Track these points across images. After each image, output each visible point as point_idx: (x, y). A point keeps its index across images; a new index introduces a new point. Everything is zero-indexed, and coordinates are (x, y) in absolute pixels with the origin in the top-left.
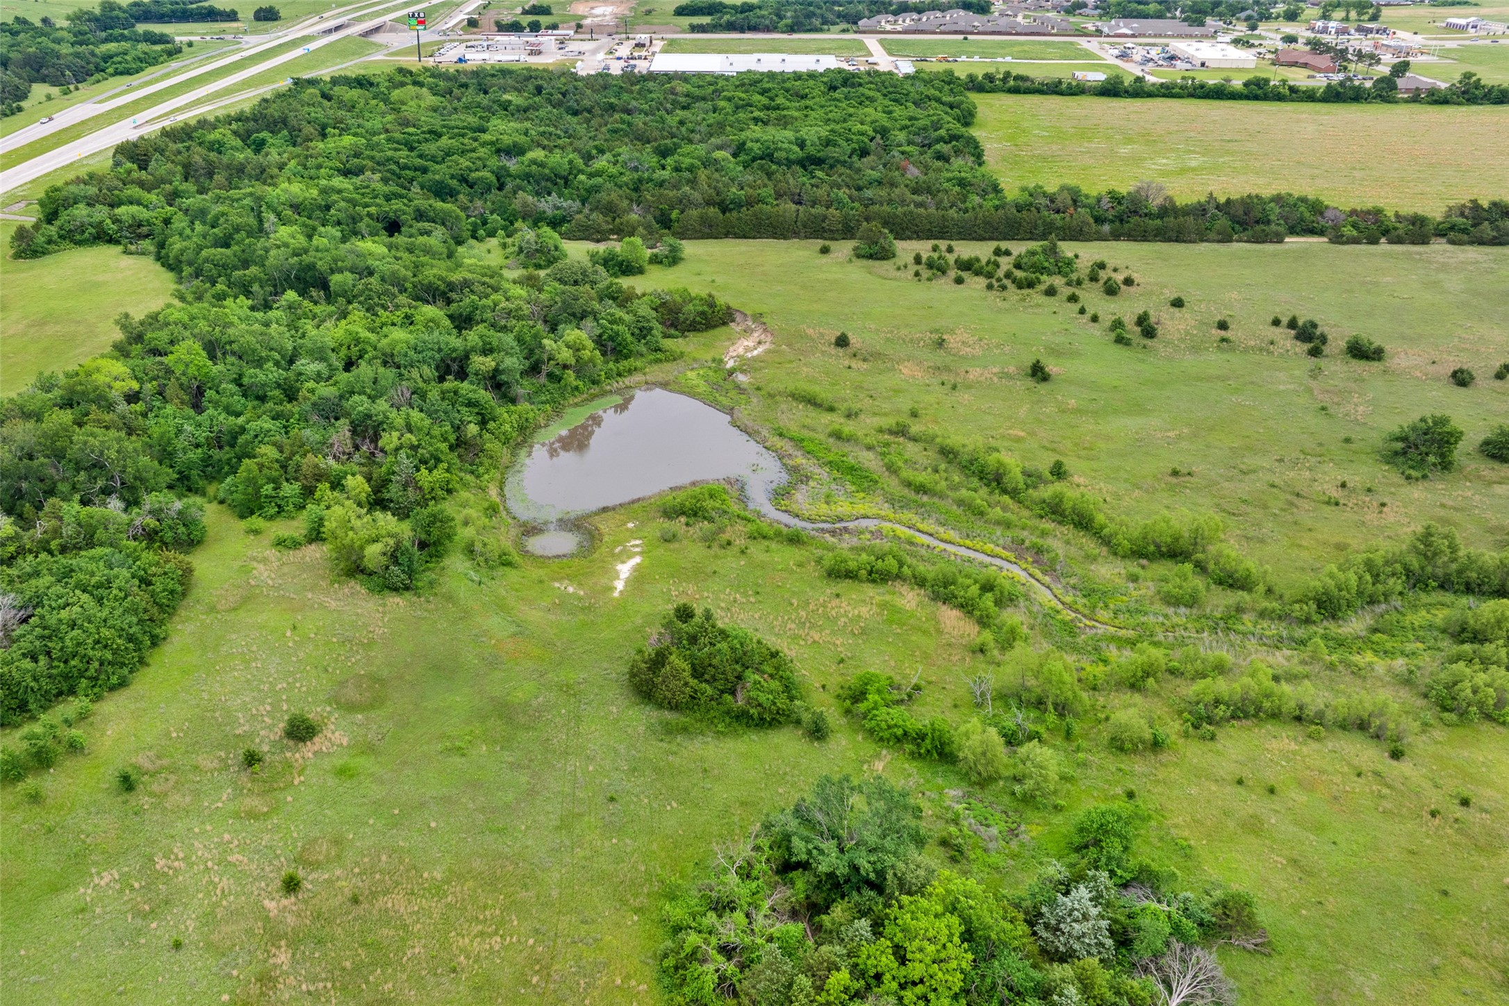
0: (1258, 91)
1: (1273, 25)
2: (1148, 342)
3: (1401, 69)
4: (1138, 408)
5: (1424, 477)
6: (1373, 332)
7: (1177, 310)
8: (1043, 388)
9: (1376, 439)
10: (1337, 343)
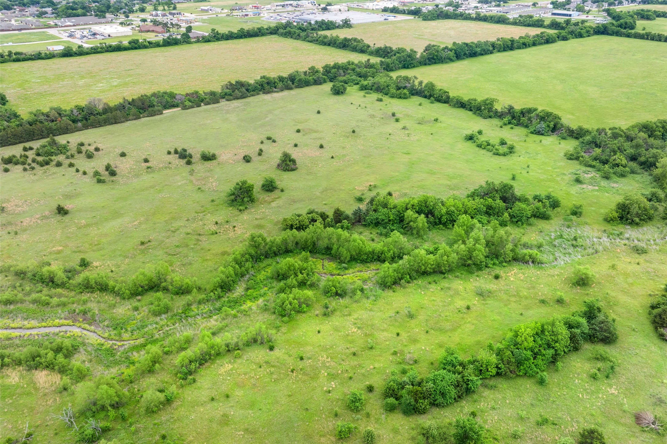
0: (135, 45)
1: (136, 15)
2: (113, 178)
3: (189, 29)
4: (117, 214)
5: (246, 208)
6: (210, 149)
7: (123, 158)
8: (66, 218)
9: (223, 195)
10: (196, 157)
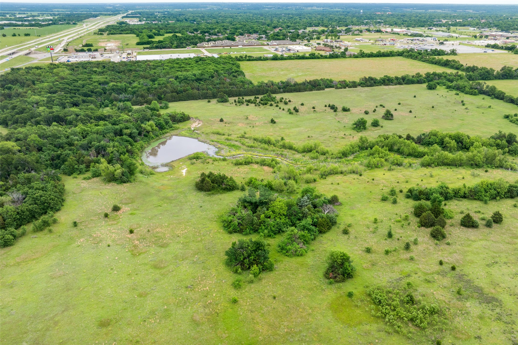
0: (313, 57)
1: (314, 41)
2: (297, 113)
3: (346, 49)
4: (298, 126)
5: (361, 131)
6: (347, 106)
7: (302, 106)
8: (275, 125)
9: (350, 126)
10: (340, 109)
